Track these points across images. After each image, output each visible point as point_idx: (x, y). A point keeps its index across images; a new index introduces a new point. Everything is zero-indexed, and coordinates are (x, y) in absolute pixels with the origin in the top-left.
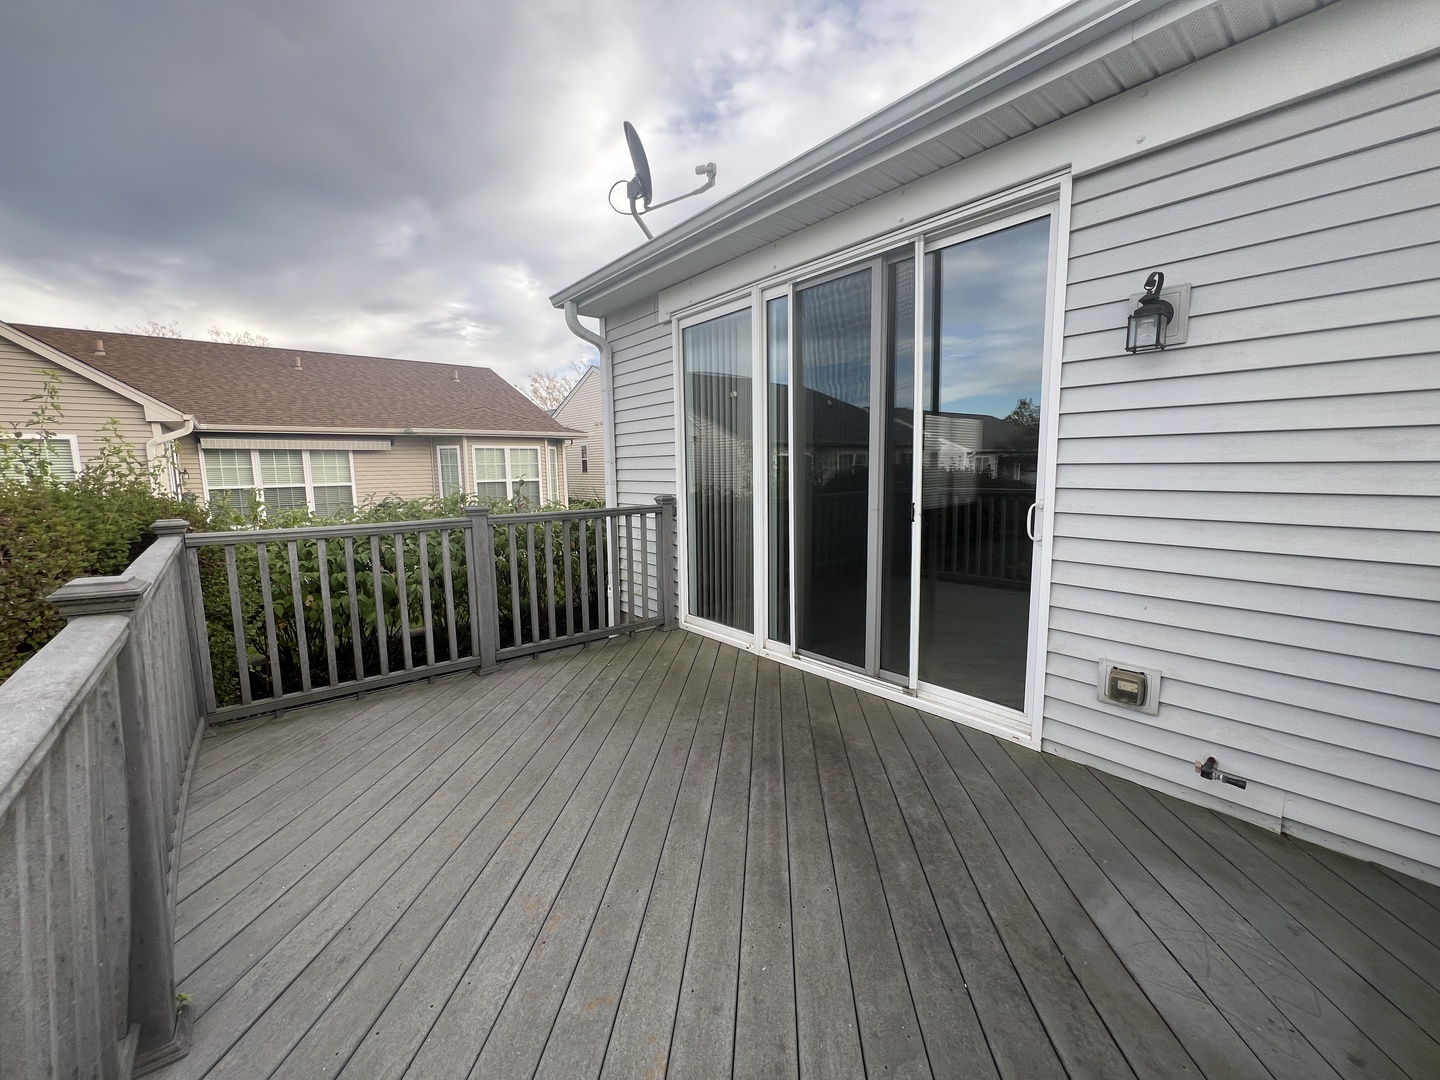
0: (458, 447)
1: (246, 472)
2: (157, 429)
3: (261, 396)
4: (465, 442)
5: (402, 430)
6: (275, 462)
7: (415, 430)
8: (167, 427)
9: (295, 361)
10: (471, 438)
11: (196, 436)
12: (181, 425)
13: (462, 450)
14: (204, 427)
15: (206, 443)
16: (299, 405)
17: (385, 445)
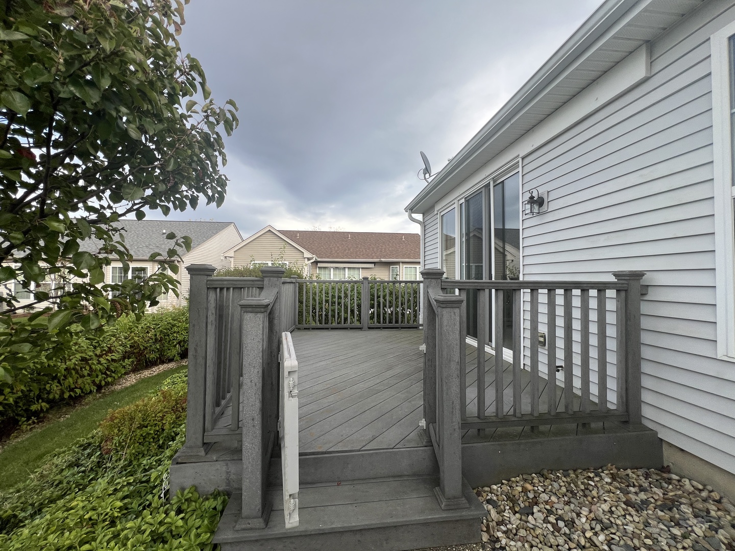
0: (398, 266)
1: (329, 275)
2: (306, 259)
3: (336, 249)
4: (401, 264)
5: (378, 260)
6: (337, 272)
7: (382, 260)
8: (309, 259)
9: (348, 236)
10: (402, 262)
11: (316, 262)
12: (312, 258)
13: (399, 267)
14: (319, 259)
15: (320, 265)
16: (347, 251)
17: (372, 266)
